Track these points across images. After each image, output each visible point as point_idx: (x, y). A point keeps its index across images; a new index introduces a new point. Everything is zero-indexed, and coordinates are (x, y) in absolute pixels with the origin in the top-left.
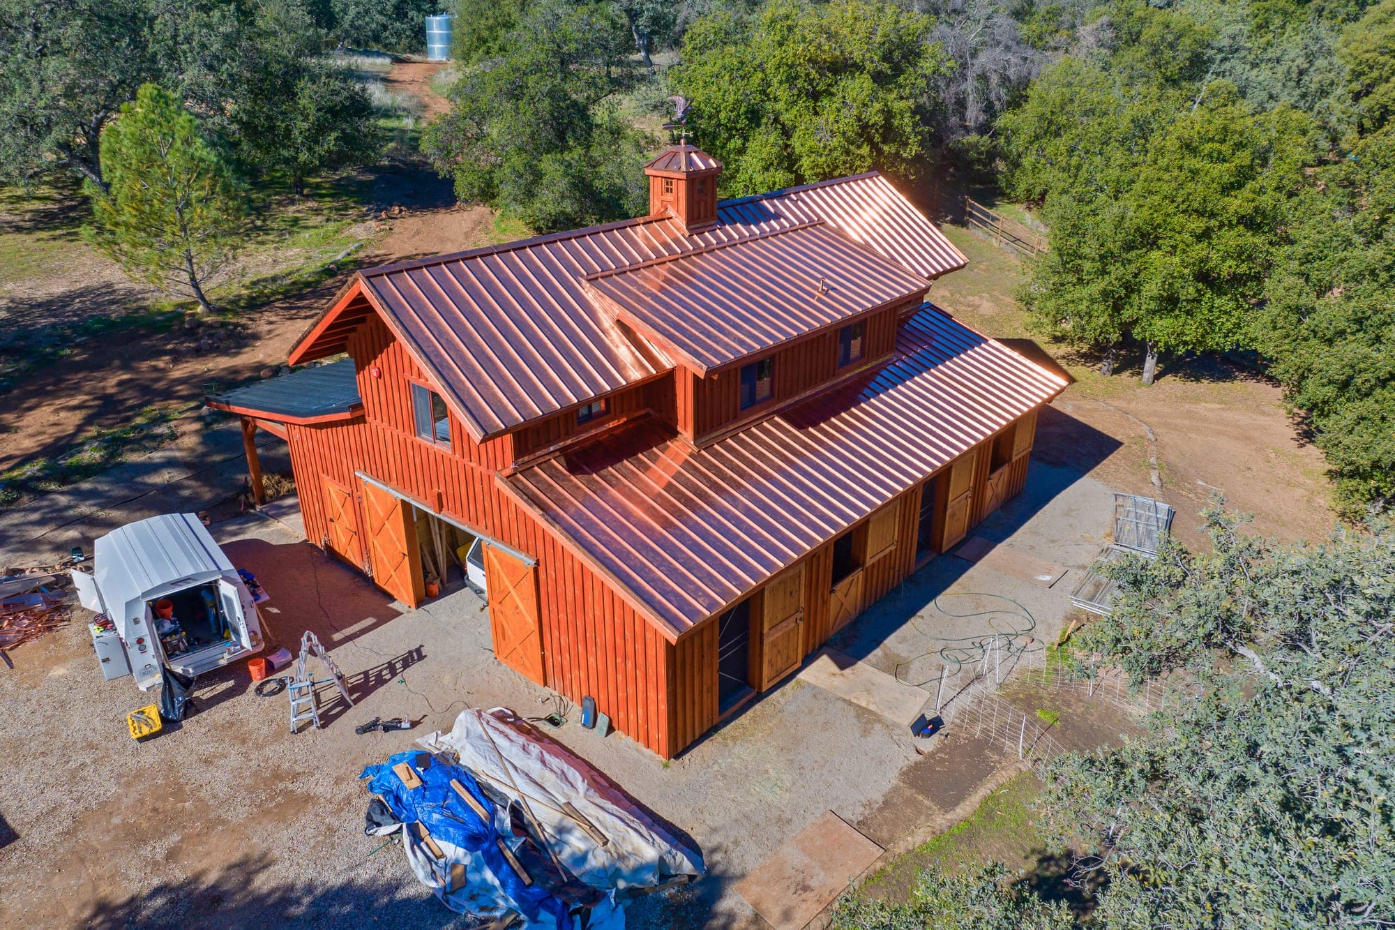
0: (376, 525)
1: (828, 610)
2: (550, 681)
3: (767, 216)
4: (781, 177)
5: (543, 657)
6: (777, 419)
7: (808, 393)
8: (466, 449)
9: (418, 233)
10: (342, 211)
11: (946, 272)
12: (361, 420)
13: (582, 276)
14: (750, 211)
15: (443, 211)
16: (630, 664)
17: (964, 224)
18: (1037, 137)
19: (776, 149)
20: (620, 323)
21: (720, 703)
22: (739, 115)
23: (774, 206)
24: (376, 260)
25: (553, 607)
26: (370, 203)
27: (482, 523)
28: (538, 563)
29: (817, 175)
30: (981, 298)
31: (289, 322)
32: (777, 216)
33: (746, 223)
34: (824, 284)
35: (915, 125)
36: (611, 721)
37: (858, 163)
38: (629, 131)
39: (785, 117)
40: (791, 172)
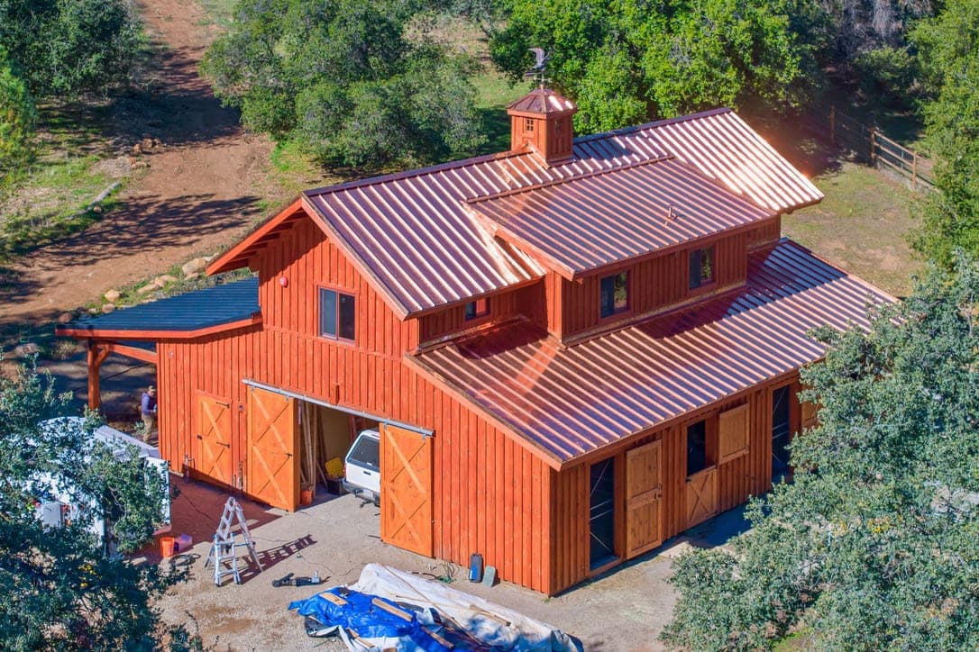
0: (259, 430)
1: (685, 499)
2: (438, 552)
3: (620, 152)
4: (630, 105)
5: (433, 524)
6: (633, 329)
7: (662, 310)
8: (371, 342)
9: (181, 171)
10: (84, 146)
11: (799, 206)
12: (258, 327)
13: (463, 200)
14: (602, 147)
15: (203, 144)
16: (517, 510)
17: (871, 163)
18: (962, 53)
19: (623, 72)
20: (497, 238)
21: (591, 563)
22: (576, 33)
23: (626, 143)
24: (143, 202)
25: (447, 473)
26: (114, 135)
27: (380, 408)
28: (434, 435)
29: (674, 102)
30: (884, 251)
31: (67, 268)
32: (629, 151)
33: (600, 158)
34: (673, 211)
35: (792, 43)
36: (497, 572)
37: (723, 89)
38: (448, 55)
39: (633, 36)
40: (642, 99)
